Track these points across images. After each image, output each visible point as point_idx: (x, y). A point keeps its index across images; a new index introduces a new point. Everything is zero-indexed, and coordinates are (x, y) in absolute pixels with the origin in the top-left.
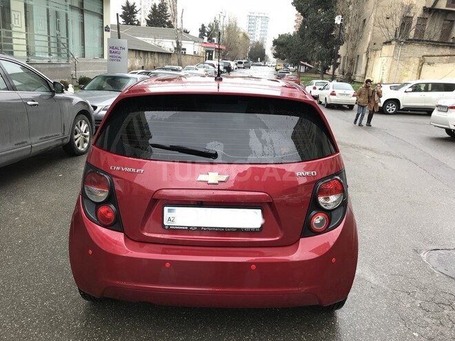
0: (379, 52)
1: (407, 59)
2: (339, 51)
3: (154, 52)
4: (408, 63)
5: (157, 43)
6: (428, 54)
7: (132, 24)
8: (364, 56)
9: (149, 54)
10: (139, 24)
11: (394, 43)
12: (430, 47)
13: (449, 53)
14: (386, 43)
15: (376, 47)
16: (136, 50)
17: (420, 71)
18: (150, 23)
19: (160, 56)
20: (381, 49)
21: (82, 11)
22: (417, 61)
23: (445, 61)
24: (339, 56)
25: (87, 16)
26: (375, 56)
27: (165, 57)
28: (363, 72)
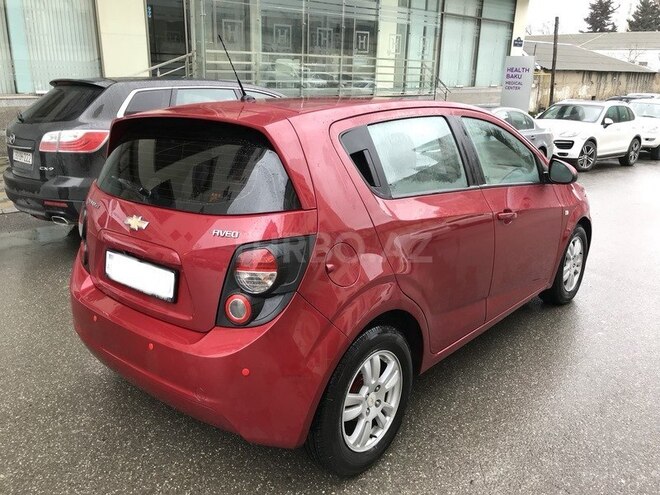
3: (620, 73)
5: (632, 58)
7: (602, 31)
9: (609, 77)
10: (614, 29)
16: (584, 72)
18: (635, 26)
19: (632, 78)
21: (479, 21)
25: (485, 28)
27: (642, 80)
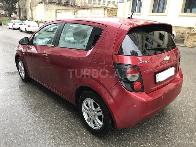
0: (37, 7)
1: (50, 11)
2: (16, 6)
4: (51, 12)
6: (58, 8)
8: (29, 8)
11: (43, 3)
12: (58, 6)
13: (65, 8)
14: (39, 3)
15: (34, 5)
17: (56, 16)
20: (38, 6)
22: (54, 11)
23: (64, 11)
24: (16, 8)
26: (35, 8)
28: (30, 16)
